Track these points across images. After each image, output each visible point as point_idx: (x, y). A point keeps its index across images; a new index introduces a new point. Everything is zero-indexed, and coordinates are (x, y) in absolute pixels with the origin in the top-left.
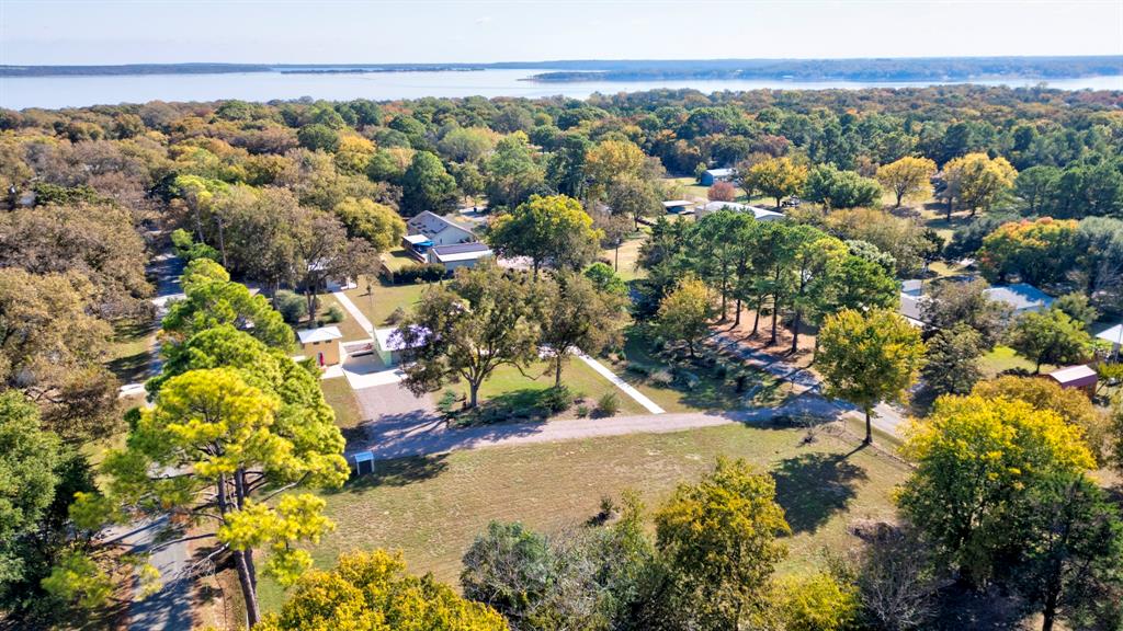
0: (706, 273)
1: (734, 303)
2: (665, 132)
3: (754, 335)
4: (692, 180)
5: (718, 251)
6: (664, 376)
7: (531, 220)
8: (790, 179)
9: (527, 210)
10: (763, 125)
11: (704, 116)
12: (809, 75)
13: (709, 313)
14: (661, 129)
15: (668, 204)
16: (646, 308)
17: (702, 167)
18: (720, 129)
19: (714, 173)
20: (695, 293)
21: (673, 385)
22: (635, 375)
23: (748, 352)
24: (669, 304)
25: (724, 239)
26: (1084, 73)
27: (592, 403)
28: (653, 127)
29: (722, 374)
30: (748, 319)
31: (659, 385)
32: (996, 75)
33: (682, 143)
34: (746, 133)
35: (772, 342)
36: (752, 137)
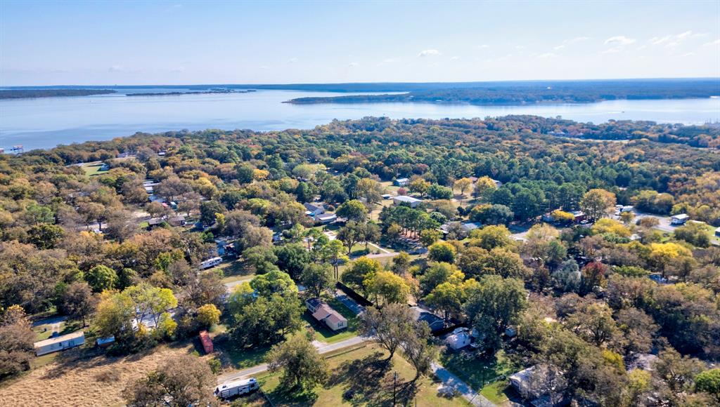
0: (398, 222)
1: (405, 229)
2: (380, 162)
3: (411, 237)
4: (391, 183)
5: (400, 216)
6: (390, 246)
7: (348, 207)
8: (425, 187)
9: (346, 204)
10: (417, 158)
11: (394, 156)
12: (450, 100)
13: (399, 232)
14: (378, 161)
15: (384, 196)
16: (384, 231)
17: (394, 178)
18: (400, 161)
19: (399, 181)
20: (396, 227)
21: (392, 248)
22: (383, 246)
23: (409, 241)
24: (389, 230)
25: (402, 214)
26: (597, 98)
27: (375, 252)
28: (374, 160)
29: (403, 245)
30: (409, 233)
31: (389, 248)
32: (550, 101)
33: (386, 168)
34: (411, 162)
35: (415, 239)
36: (413, 164)
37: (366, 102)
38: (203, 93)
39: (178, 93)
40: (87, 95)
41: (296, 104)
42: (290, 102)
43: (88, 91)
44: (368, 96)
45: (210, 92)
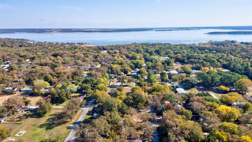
7: (140, 71)
37: (243, 34)
38: (180, 30)
39: (171, 30)
40: (144, 31)
41: (210, 34)
42: (207, 34)
43: (145, 29)
44: (243, 31)
45: (184, 30)
